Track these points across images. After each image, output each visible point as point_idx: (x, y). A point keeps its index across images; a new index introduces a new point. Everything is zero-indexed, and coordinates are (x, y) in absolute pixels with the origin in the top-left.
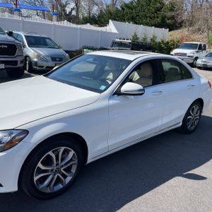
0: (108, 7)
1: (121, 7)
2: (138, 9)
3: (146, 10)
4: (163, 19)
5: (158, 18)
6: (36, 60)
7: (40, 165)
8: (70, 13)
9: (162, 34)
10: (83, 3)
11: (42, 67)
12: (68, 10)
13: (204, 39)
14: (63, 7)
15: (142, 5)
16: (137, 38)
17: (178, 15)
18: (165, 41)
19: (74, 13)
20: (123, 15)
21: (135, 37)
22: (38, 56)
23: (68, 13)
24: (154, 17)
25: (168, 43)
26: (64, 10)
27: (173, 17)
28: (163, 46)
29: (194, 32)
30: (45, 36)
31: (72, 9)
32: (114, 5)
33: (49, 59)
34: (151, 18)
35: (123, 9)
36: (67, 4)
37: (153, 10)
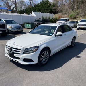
0: (29, 6)
1: (34, 6)
3: (44, 7)
4: (51, 10)
5: (49, 10)
6: (10, 29)
7: (42, 56)
8: (13, 9)
9: (52, 16)
11: (13, 31)
12: (12, 8)
13: (67, 17)
15: (43, 5)
16: (44, 18)
17: (57, 8)
18: (54, 18)
19: (15, 9)
20: (36, 9)
21: (43, 18)
22: (11, 28)
23: (12, 9)
25: (54, 19)
27: (55, 9)
29: (63, 14)
30: (12, 20)
31: (14, 8)
32: (31, 5)
33: (15, 28)
34: (46, 10)
35: (35, 7)
36: (11, 6)
37: (47, 7)
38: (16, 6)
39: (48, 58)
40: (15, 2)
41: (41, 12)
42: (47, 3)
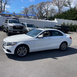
1: (62, 13)
2: (68, 14)
3: (71, 14)
5: (75, 17)
7: (19, 50)
8: (44, 16)
9: (75, 23)
10: (49, 13)
14: (42, 14)
16: (65, 24)
19: (46, 16)
22: (29, 30)
24: (74, 17)
26: (42, 15)
28: (75, 26)
31: (45, 15)
32: (59, 13)
34: (72, 17)
36: (43, 13)
37: (73, 14)
38: (47, 13)
39: (26, 53)
40: (46, 11)
41: (64, 19)
42: (74, 11)
